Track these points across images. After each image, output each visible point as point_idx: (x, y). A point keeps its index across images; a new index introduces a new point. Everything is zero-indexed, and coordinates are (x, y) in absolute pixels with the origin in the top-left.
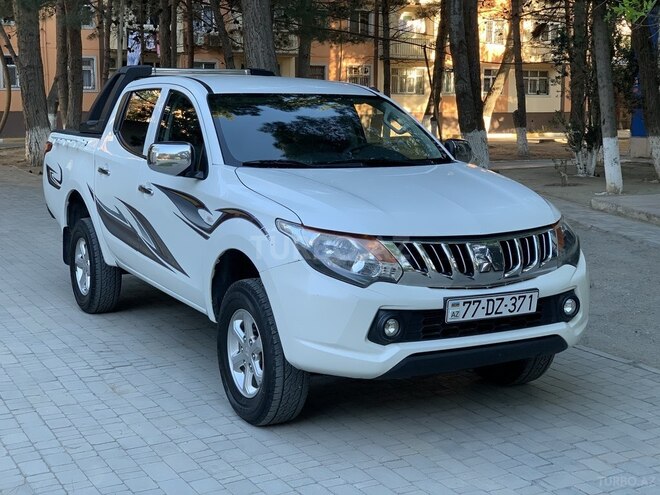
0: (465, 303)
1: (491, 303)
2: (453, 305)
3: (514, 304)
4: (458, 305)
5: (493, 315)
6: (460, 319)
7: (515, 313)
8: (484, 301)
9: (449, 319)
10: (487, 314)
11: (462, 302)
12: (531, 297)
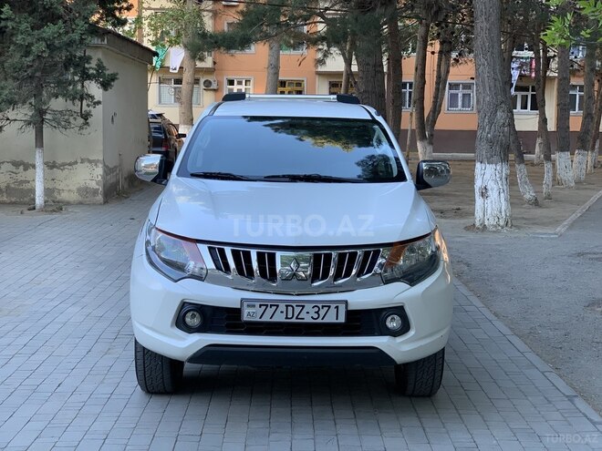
0: (260, 306)
1: (290, 309)
2: (248, 306)
3: (317, 312)
4: (254, 306)
5: (294, 320)
6: (258, 319)
7: (319, 321)
8: (282, 307)
9: (245, 318)
10: (287, 318)
11: (257, 304)
12: (337, 307)
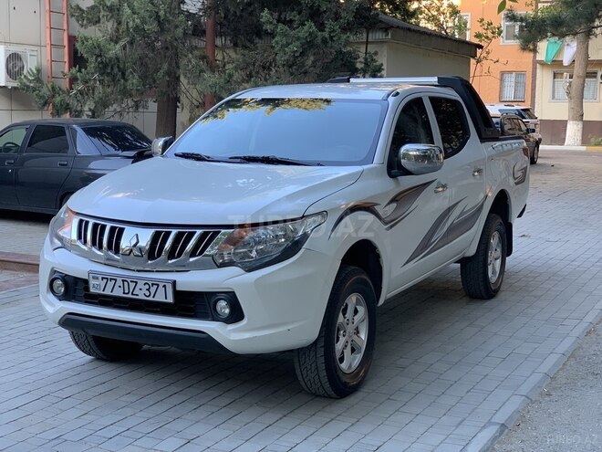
0: (103, 278)
1: (126, 284)
2: (93, 278)
3: (148, 290)
4: (98, 278)
5: (130, 296)
6: (101, 292)
7: (151, 298)
8: (119, 282)
9: (92, 289)
10: (124, 293)
11: (100, 277)
12: (164, 286)
